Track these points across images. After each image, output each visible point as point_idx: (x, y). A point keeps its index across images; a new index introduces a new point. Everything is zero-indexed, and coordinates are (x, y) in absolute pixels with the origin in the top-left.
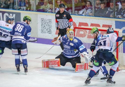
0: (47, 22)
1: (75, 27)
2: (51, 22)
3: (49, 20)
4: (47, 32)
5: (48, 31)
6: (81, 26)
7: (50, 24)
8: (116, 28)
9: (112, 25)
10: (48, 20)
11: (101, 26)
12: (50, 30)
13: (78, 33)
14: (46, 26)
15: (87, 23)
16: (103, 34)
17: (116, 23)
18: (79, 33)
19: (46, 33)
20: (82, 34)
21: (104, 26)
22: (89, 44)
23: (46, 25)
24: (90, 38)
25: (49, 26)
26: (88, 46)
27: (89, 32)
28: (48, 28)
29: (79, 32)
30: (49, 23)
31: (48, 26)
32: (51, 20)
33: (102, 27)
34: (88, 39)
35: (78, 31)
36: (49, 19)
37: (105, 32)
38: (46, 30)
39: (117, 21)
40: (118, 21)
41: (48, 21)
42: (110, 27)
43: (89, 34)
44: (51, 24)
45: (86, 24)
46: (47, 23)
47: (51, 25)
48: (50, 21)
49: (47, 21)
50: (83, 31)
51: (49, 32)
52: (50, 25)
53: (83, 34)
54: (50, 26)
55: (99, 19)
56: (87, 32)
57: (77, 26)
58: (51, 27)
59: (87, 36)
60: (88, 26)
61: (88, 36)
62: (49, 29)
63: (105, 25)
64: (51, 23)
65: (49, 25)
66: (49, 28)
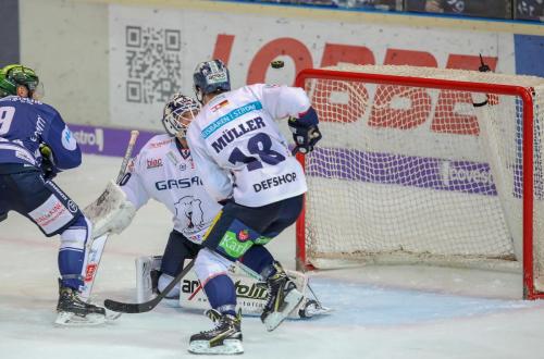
0: (156, 42)
1: (303, 68)
2: (176, 46)
3: (170, 34)
4: (158, 96)
5: (164, 93)
6: (335, 65)
7: (175, 53)
8: (519, 72)
9: (496, 59)
10: (163, 33)
11: (442, 60)
12: (173, 85)
13: (319, 100)
14: (154, 64)
15: (369, 46)
16: (454, 102)
17: (516, 45)
18: (325, 101)
19: (154, 100)
20: (340, 105)
21: (456, 62)
22: (379, 155)
23: (152, 60)
24: (385, 125)
25: (169, 67)
26: (376, 166)
27: (379, 92)
28: (162, 76)
29: (324, 94)
30: (168, 49)
31: (161, 63)
32: (178, 32)
33: (448, 67)
34: (374, 130)
35: (320, 87)
36: (167, 31)
37: (461, 95)
38: (154, 88)
39: (523, 36)
40: (530, 38)
41: (162, 41)
42: (485, 65)
43: (378, 103)
44: (180, 53)
45: (363, 55)
46: (160, 52)
47: (180, 59)
48: (173, 40)
49: (155, 39)
50: (345, 87)
51: (166, 98)
52: (174, 59)
53: (345, 106)
54: (173, 65)
55: (427, 28)
56: (365, 91)
57: (317, 66)
58: (178, 69)
59: (367, 114)
60: (373, 62)
61: (373, 113)
62: (168, 79)
63: (463, 57)
64: (178, 50)
65: (169, 61)
66: (165, 76)
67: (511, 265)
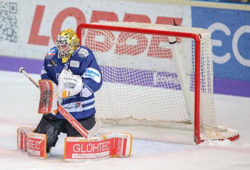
0: (4, 9)
1: (81, 23)
2: (15, 11)
3: (12, 5)
4: (5, 37)
5: (8, 36)
6: (97, 21)
7: (14, 15)
8: (193, 26)
9: (182, 19)
10: (8, 4)
11: (153, 19)
12: (13, 31)
13: (89, 40)
14: (3, 20)
15: (116, 12)
16: (159, 41)
17: (192, 12)
18: (92, 41)
19: (3, 39)
20: (99, 43)
21: (160, 20)
22: (120, 69)
23: (2, 18)
24: (123, 53)
25: (11, 22)
26: (118, 75)
27: (120, 36)
28: (7, 27)
29: (92, 38)
30: (10, 13)
31: (7, 20)
32: (16, 4)
33: (157, 23)
34: (117, 56)
35: (89, 33)
36: (10, 3)
37: (163, 38)
38: (3, 33)
39: (196, 7)
40: (199, 8)
41: (7, 8)
42: (176, 22)
43: (120, 42)
44: (17, 15)
45: (112, 16)
46: (6, 14)
47: (17, 18)
48: (13, 8)
49: (4, 7)
50: (103, 34)
51: (9, 38)
52: (13, 18)
53: (102, 44)
54: (13, 21)
55: (146, 3)
56: (113, 36)
57: (88, 22)
58: (15, 23)
59: (114, 48)
60: (117, 20)
61: (117, 47)
62: (10, 28)
63: (164, 18)
64: (16, 13)
65: (11, 19)
66: (9, 27)
67: (189, 126)
